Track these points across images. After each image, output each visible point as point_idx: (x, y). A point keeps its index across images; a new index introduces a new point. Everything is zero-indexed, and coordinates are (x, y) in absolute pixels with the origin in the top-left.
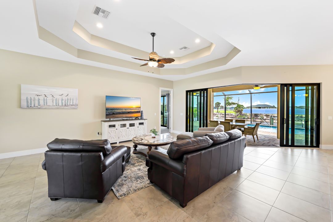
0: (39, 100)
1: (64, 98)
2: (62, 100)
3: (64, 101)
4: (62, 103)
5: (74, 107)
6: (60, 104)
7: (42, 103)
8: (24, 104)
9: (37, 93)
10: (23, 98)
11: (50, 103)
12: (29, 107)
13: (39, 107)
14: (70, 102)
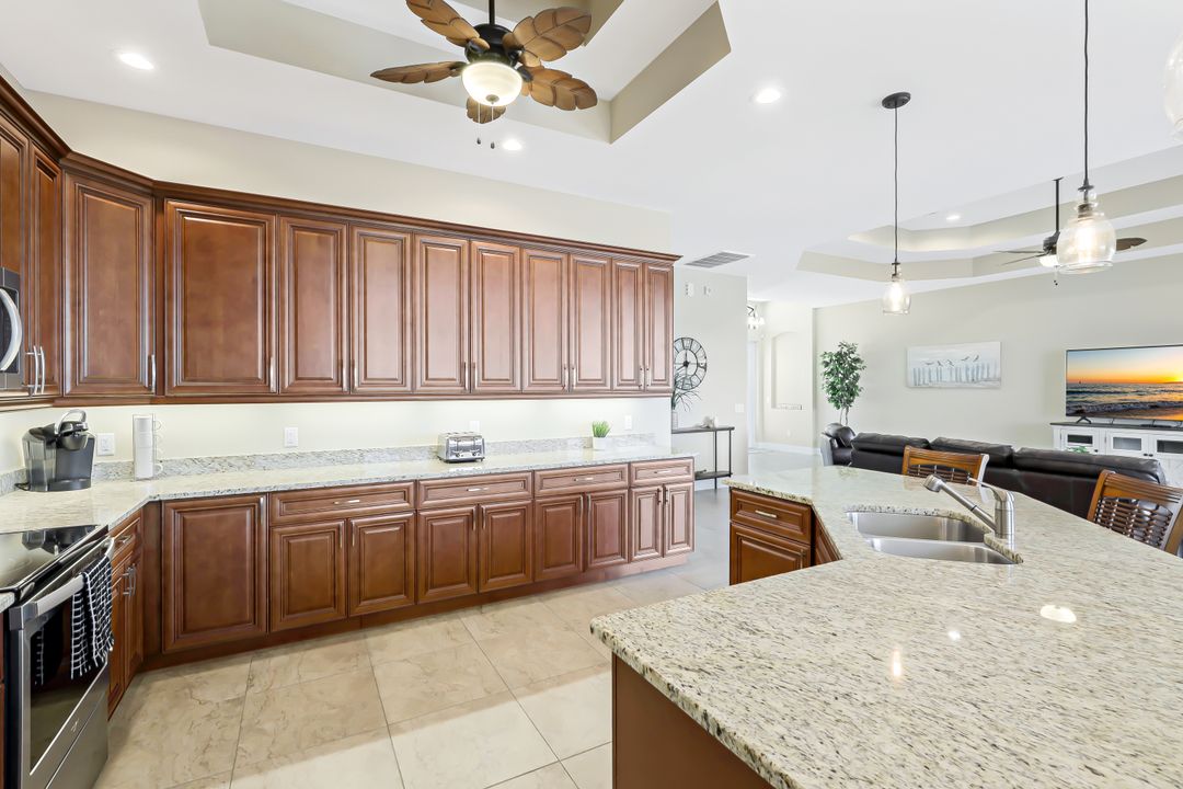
0: (930, 372)
1: (971, 364)
2: (967, 369)
3: (970, 373)
4: (967, 376)
5: (990, 383)
6: (964, 379)
7: (934, 378)
8: (911, 379)
9: (926, 360)
10: (910, 369)
11: (946, 377)
12: (917, 386)
13: (930, 384)
14: (983, 373)
